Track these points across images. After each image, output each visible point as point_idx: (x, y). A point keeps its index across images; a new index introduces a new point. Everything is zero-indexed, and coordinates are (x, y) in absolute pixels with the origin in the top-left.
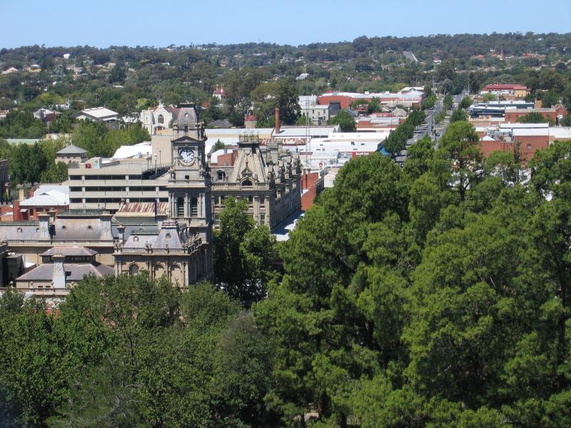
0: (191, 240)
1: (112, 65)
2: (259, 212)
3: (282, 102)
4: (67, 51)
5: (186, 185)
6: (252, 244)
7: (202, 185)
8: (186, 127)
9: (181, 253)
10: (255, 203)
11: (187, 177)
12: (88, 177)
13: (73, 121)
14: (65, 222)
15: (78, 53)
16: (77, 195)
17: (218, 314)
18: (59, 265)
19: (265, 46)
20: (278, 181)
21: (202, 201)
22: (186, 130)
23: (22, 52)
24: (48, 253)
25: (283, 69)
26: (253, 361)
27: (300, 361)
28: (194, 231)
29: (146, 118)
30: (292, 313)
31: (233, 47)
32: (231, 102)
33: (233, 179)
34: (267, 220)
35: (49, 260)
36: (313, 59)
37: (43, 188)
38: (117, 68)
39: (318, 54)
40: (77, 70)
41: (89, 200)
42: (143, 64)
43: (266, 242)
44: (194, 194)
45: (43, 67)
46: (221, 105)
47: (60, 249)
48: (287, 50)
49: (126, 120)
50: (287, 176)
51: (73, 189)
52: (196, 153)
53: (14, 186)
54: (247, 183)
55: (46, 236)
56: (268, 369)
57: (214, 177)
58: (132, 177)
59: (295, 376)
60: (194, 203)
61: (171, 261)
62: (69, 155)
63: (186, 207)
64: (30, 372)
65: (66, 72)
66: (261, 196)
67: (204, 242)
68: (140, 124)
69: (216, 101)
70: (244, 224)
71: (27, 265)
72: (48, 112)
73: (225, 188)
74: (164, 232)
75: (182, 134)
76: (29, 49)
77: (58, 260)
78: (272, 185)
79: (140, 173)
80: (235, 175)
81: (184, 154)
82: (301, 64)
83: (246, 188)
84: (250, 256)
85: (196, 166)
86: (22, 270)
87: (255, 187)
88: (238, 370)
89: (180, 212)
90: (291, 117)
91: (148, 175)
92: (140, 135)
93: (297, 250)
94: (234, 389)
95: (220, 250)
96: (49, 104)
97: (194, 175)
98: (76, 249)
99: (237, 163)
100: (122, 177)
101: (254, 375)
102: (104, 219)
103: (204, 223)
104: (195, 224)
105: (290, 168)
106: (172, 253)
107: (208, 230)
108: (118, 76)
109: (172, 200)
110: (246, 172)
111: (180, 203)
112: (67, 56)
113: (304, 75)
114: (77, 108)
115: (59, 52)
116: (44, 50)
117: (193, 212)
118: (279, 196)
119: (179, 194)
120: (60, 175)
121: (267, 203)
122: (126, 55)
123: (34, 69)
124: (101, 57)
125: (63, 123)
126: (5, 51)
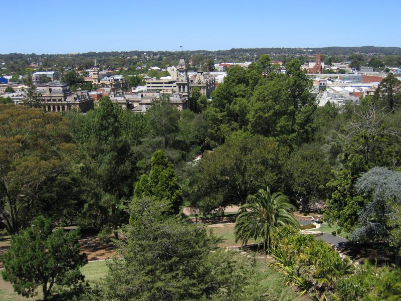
0: (183, 99)
1: (158, 56)
2: (203, 92)
3: (209, 65)
4: (145, 52)
5: (181, 83)
6: (201, 100)
7: (186, 82)
9: (180, 102)
10: (202, 90)
11: (182, 80)
12: (152, 83)
13: (147, 70)
14: (146, 93)
15: (149, 53)
16: (149, 88)
17: (191, 117)
18: (144, 106)
19: (204, 51)
20: (209, 84)
21: (186, 87)
22: (182, 66)
23: (132, 52)
24: (141, 102)
25: (210, 57)
26: (202, 129)
27: (216, 128)
28: (184, 96)
29: (169, 69)
30: (214, 113)
31: (194, 51)
32: (194, 65)
33: (195, 82)
34: (205, 95)
35: (141, 104)
36: (218, 55)
37: (139, 87)
38: (160, 57)
39: (220, 53)
40: (148, 57)
41: (152, 90)
42: (168, 56)
43: (205, 100)
44: (184, 85)
45: (138, 57)
46: (191, 66)
47: (144, 101)
48: (210, 52)
49: (163, 70)
50: (211, 82)
51: (148, 87)
52: (185, 73)
53: (130, 88)
54: (200, 84)
55: (140, 98)
56: (207, 130)
57: (190, 82)
58: (165, 83)
59: (214, 132)
60: (184, 88)
61: (177, 104)
62: (146, 79)
63: (182, 89)
64: (137, 129)
65: (145, 58)
66: (204, 88)
67: (187, 99)
68: (167, 71)
69: (189, 65)
70: (199, 95)
71: (135, 106)
72: (140, 68)
73: (193, 85)
74: (175, 96)
75: (180, 67)
76: (134, 52)
77: (144, 104)
78: (207, 84)
79: (167, 82)
80: (196, 81)
81: (181, 73)
82: (215, 56)
83: (199, 85)
84: (200, 104)
85: (185, 77)
86: (133, 107)
87: (202, 85)
88: (197, 131)
89: (180, 91)
90: (212, 70)
91: (170, 83)
92: (167, 74)
93: (215, 95)
94: (196, 137)
95: (192, 103)
96: (140, 66)
97: (184, 79)
98: (149, 101)
99: (197, 78)
100: (162, 83)
101: (202, 132)
102: (157, 92)
103: (187, 94)
104: (184, 94)
105: (212, 80)
106: (178, 102)
107: (188, 96)
108: (160, 59)
109: (178, 87)
110: (199, 80)
111: (180, 88)
112: (145, 54)
113: (216, 59)
114: (148, 67)
115: (143, 52)
116: (138, 52)
117: (184, 91)
118: (209, 88)
119: (179, 85)
120: (144, 84)
121: (205, 90)
122: (162, 53)
123: (135, 57)
124: (156, 54)
125: (144, 71)
126: (127, 52)
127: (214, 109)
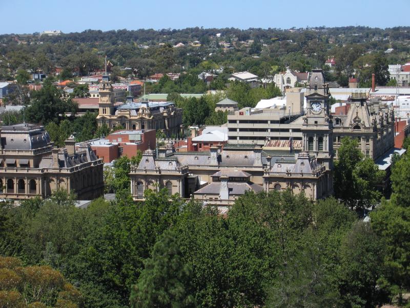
0: (319, 167)
1: (251, 41)
2: (365, 148)
3: (376, 69)
4: (219, 31)
5: (315, 128)
6: (361, 171)
7: (327, 128)
8: (316, 86)
9: (312, 177)
10: (363, 142)
11: (316, 122)
12: (241, 122)
13: (226, 81)
14: (228, 153)
15: (227, 33)
16: (233, 134)
17: (340, 221)
18: (224, 183)
19: (360, 29)
20: (379, 126)
21: (326, 139)
22: (316, 88)
23: (187, 31)
24: (216, 174)
25: (375, 45)
26: (369, 255)
27: (404, 255)
28: (320, 161)
29: (278, 80)
30: (399, 220)
31: (338, 29)
32: (339, 69)
33: (347, 124)
34: (371, 154)
35: (217, 179)
36: (396, 37)
37: (208, 128)
38: (255, 44)
39: (400, 35)
40: (226, 45)
41: (241, 138)
42: (274, 41)
43: (371, 170)
44: (320, 134)
45: (202, 43)
46: (332, 71)
47: (225, 172)
48: (377, 32)
49: (264, 81)
50: (385, 123)
51: (231, 130)
52: (323, 105)
53: (186, 127)
54: (357, 127)
55: (215, 162)
56: (380, 260)
57: (334, 122)
58: (273, 122)
59: (400, 266)
60: (320, 141)
61: (304, 182)
62: (225, 106)
63: (315, 143)
65: (218, 46)
66: (367, 137)
67: (327, 169)
68: (273, 84)
69: (328, 68)
70: (355, 156)
71: (202, 183)
72: (207, 75)
73: (341, 131)
74: (299, 162)
75: (313, 91)
76: (192, 30)
77: (224, 179)
78: (375, 129)
79: (278, 119)
80: (348, 121)
81: (314, 106)
82: (388, 42)
83: (356, 131)
84: (360, 180)
85: (323, 115)
86: (198, 187)
87: (362, 131)
88: (358, 261)
89: (310, 147)
90: (383, 81)
91: (283, 121)
92: (274, 92)
94: (355, 274)
95: (339, 176)
96: (208, 69)
97: (321, 121)
98: (236, 172)
99: (350, 113)
100: (266, 122)
101: (370, 265)
102: (256, 151)
103: (327, 156)
104: (321, 156)
105: (387, 117)
106: (305, 176)
107: (330, 161)
108: (256, 49)
109: (305, 139)
110: (357, 120)
111: (311, 140)
112: (218, 35)
113: (390, 50)
114: (228, 72)
115: (213, 32)
116: (202, 30)
117: (320, 148)
118: (379, 137)
119: (310, 134)
120: (221, 120)
121: (371, 142)
122: (262, 35)
123: (196, 44)
124: (243, 36)
125: (219, 83)
126: (175, 31)
127: (400, 209)
